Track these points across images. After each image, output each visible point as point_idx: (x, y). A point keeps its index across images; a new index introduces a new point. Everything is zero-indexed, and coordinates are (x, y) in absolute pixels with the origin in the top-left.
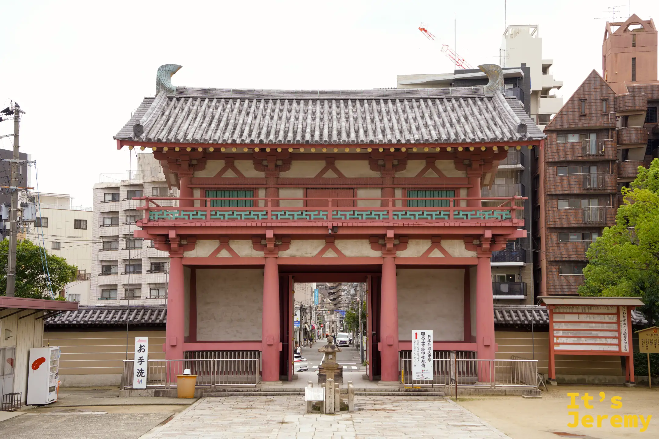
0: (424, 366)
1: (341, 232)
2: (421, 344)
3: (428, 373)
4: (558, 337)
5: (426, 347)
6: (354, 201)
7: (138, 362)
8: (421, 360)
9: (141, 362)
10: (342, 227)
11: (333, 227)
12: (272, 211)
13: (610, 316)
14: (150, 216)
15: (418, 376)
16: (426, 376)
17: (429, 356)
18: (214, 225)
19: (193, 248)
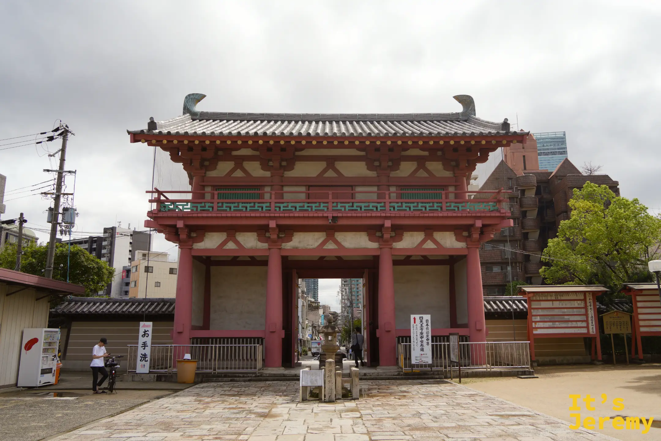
0: (422, 350)
1: (341, 222)
2: (419, 328)
3: (427, 357)
4: (536, 322)
5: (425, 331)
6: (352, 194)
7: (142, 347)
8: (419, 344)
9: (145, 346)
10: (342, 217)
11: (333, 217)
12: (276, 203)
13: (579, 302)
14: (161, 208)
15: (417, 360)
16: (425, 360)
17: (428, 340)
18: (220, 215)
19: (202, 240)
